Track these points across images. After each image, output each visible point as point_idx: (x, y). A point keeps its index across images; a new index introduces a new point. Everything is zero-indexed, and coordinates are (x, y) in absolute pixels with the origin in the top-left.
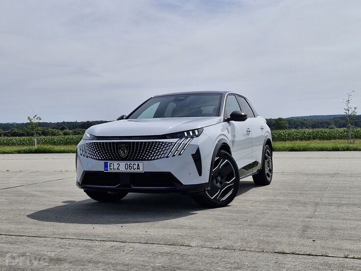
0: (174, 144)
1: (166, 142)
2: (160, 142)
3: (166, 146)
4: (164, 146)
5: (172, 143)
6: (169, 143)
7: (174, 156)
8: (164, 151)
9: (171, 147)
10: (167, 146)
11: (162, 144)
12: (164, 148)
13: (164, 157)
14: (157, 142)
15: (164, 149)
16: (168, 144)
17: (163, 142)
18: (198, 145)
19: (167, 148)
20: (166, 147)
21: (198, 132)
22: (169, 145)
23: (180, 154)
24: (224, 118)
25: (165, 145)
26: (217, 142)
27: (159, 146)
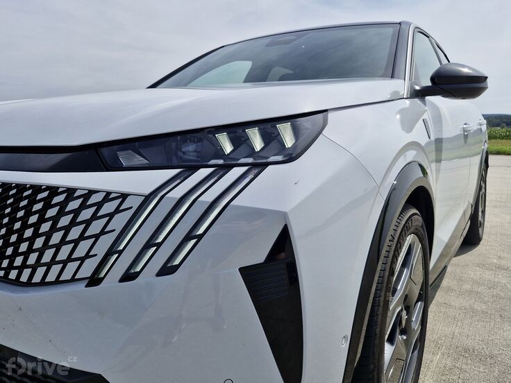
0: (133, 203)
1: (91, 192)
2: (54, 191)
3: (86, 214)
4: (77, 212)
5: (124, 196)
6: (108, 197)
7: (128, 276)
8: (76, 242)
9: (119, 222)
10: (95, 217)
11: (63, 205)
12: (73, 223)
13: (73, 280)
14: (37, 189)
15: (75, 233)
16: (99, 205)
17: (70, 192)
18: (284, 215)
19: (96, 227)
20: (88, 223)
21: (296, 132)
22: (109, 207)
23: (167, 270)
24: (412, 87)
25: (83, 206)
26: (391, 180)
27: (52, 212)
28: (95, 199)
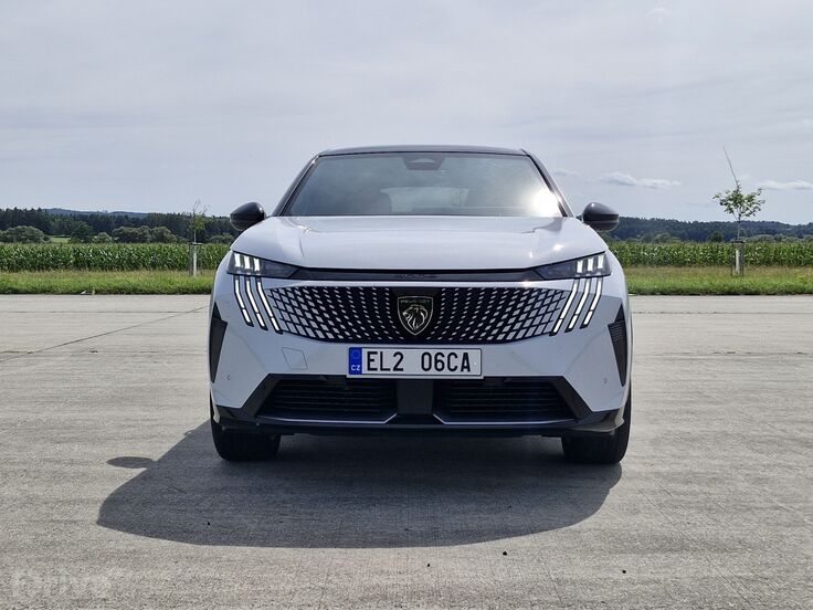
0: (566, 295)
1: (548, 290)
2: (532, 290)
3: (547, 301)
4: (543, 300)
5: (562, 292)
6: (556, 292)
7: (568, 330)
8: (543, 315)
9: (561, 304)
11: (537, 297)
12: (542, 306)
13: (542, 334)
15: (543, 310)
16: (553, 296)
17: (540, 290)
19: (552, 307)
20: (548, 305)
22: (557, 297)
23: (583, 326)
25: (546, 297)
27: (531, 301)
28: (550, 293)
